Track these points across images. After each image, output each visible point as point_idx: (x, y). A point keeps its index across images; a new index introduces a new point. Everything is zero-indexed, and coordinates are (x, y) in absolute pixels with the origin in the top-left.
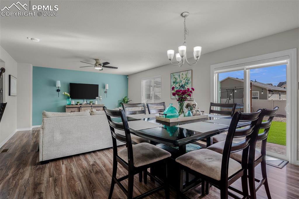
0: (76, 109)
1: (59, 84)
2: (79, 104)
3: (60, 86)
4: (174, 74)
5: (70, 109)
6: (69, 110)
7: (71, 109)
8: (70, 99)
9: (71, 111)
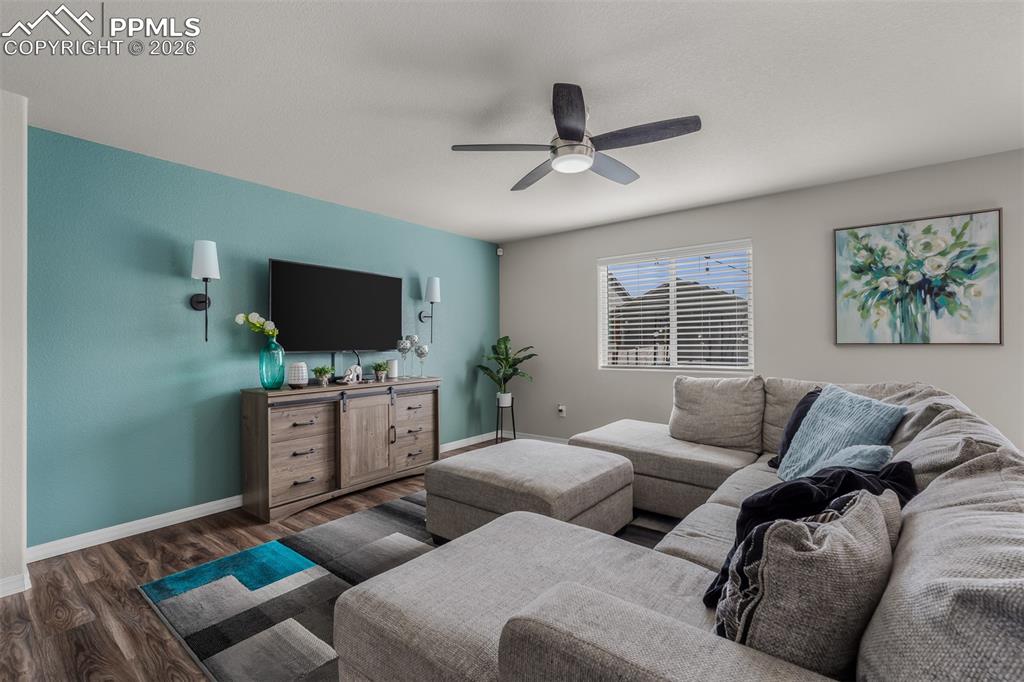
0: (320, 408)
1: (208, 261)
2: (326, 378)
3: (214, 272)
4: (861, 233)
5: (286, 412)
6: (280, 418)
7: (293, 411)
8: (280, 353)
9: (295, 425)
